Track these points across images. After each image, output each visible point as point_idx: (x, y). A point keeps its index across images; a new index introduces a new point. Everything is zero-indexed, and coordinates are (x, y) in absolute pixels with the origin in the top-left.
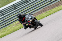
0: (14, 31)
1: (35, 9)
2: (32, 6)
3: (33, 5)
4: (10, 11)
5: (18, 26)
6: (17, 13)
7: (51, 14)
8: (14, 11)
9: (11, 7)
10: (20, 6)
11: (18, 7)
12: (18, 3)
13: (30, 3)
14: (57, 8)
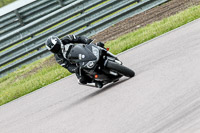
0: (20, 96)
2: (80, 16)
3: (81, 12)
4: (7, 29)
5: (32, 80)
7: (139, 43)
8: (21, 32)
9: (8, 17)
10: (39, 15)
11: (32, 18)
12: (31, 6)
13: (73, 7)
14: (158, 24)
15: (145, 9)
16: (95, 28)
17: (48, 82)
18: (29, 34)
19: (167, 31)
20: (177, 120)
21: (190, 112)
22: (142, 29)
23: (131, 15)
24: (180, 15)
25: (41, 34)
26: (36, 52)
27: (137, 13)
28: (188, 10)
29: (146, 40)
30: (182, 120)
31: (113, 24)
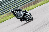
1: (17, 6)
3: (15, 3)
5: (3, 19)
6: (2, 9)
7: (29, 10)
11: (3, 4)
12: (3, 1)
14: (34, 6)
15: (31, 2)
16: (19, 6)
17: (7, 20)
18: (2, 8)
19: (36, 7)
20: (39, 29)
21: (42, 27)
22: (30, 7)
23: (28, 3)
24: (40, 3)
25: (5, 8)
26: (4, 12)
27: (29, 3)
28: (41, 2)
29: (31, 9)
30: (40, 29)
31: (23, 5)
